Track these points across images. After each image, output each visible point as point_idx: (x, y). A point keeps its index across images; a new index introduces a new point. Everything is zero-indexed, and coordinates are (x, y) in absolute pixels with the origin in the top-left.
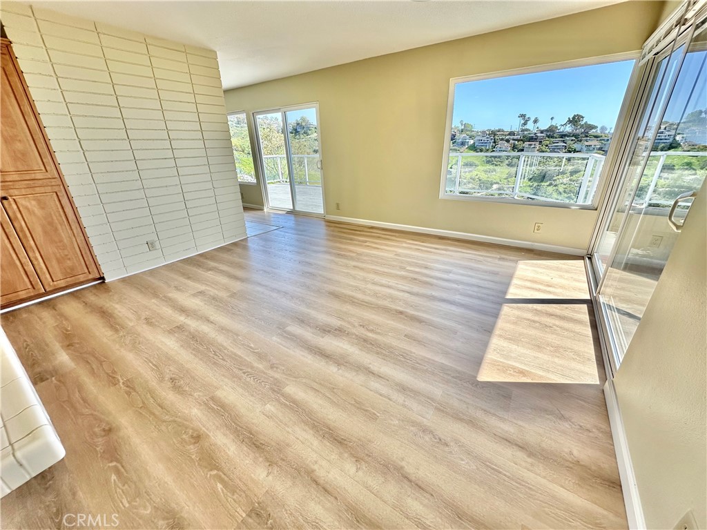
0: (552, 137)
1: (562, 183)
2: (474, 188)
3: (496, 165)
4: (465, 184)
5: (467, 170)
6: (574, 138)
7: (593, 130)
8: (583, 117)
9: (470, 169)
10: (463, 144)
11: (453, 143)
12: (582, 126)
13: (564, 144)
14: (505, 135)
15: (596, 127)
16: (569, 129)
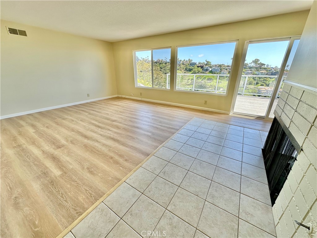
0: (246, 68)
1: (251, 89)
2: (212, 90)
3: (222, 80)
4: (208, 88)
5: (209, 82)
6: (255, 69)
7: (264, 66)
8: (259, 60)
9: (210, 81)
10: (207, 70)
11: (202, 70)
12: (259, 64)
13: (251, 72)
14: (226, 67)
15: (265, 65)
16: (253, 65)
